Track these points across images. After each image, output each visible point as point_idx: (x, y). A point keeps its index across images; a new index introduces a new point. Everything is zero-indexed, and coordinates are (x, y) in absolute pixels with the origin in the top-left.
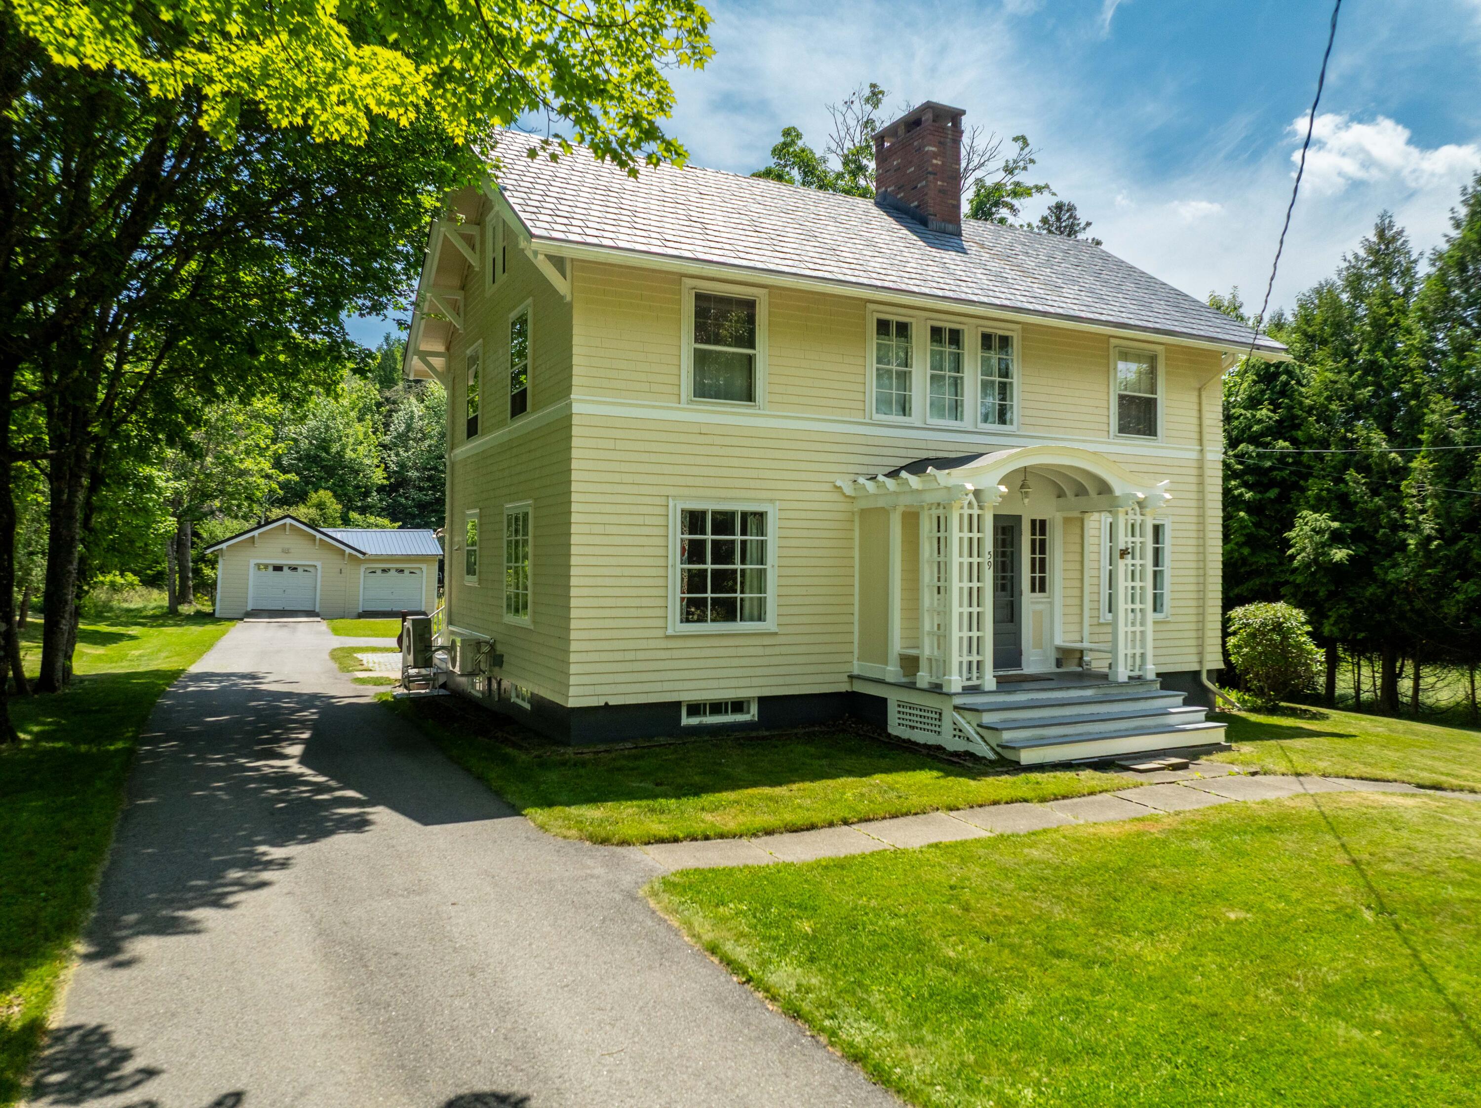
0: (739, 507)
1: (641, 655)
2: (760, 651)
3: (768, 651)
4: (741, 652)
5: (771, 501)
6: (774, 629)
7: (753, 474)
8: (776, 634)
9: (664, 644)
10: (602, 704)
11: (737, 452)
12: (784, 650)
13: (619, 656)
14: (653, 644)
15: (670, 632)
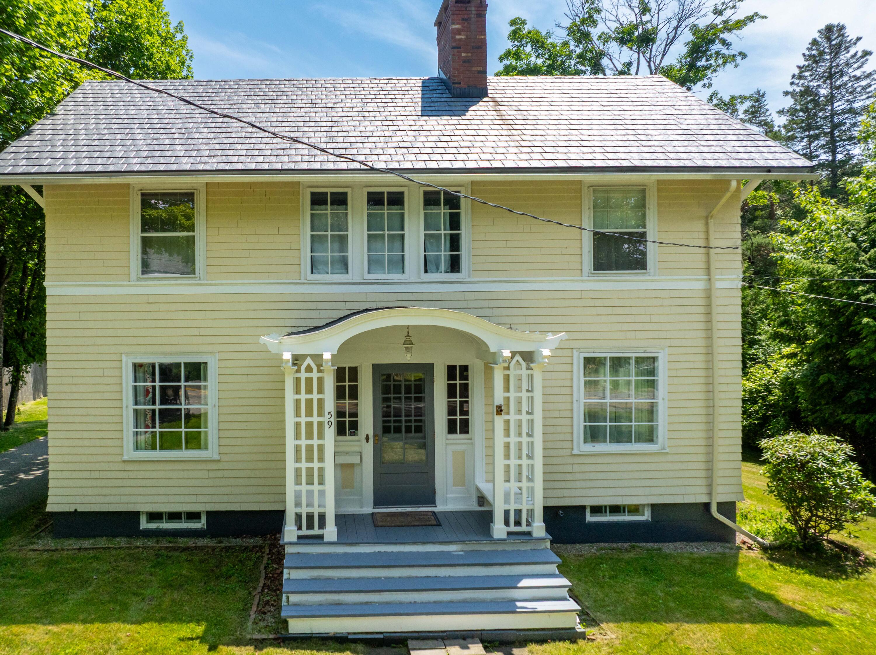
0: (182, 359)
1: (103, 475)
2: (205, 474)
3: (212, 474)
4: (188, 474)
5: (211, 353)
6: (216, 457)
7: (196, 332)
8: (218, 461)
9: (121, 466)
10: (73, 510)
11: (181, 315)
12: (226, 474)
13: (86, 475)
14: (113, 466)
15: (126, 458)
